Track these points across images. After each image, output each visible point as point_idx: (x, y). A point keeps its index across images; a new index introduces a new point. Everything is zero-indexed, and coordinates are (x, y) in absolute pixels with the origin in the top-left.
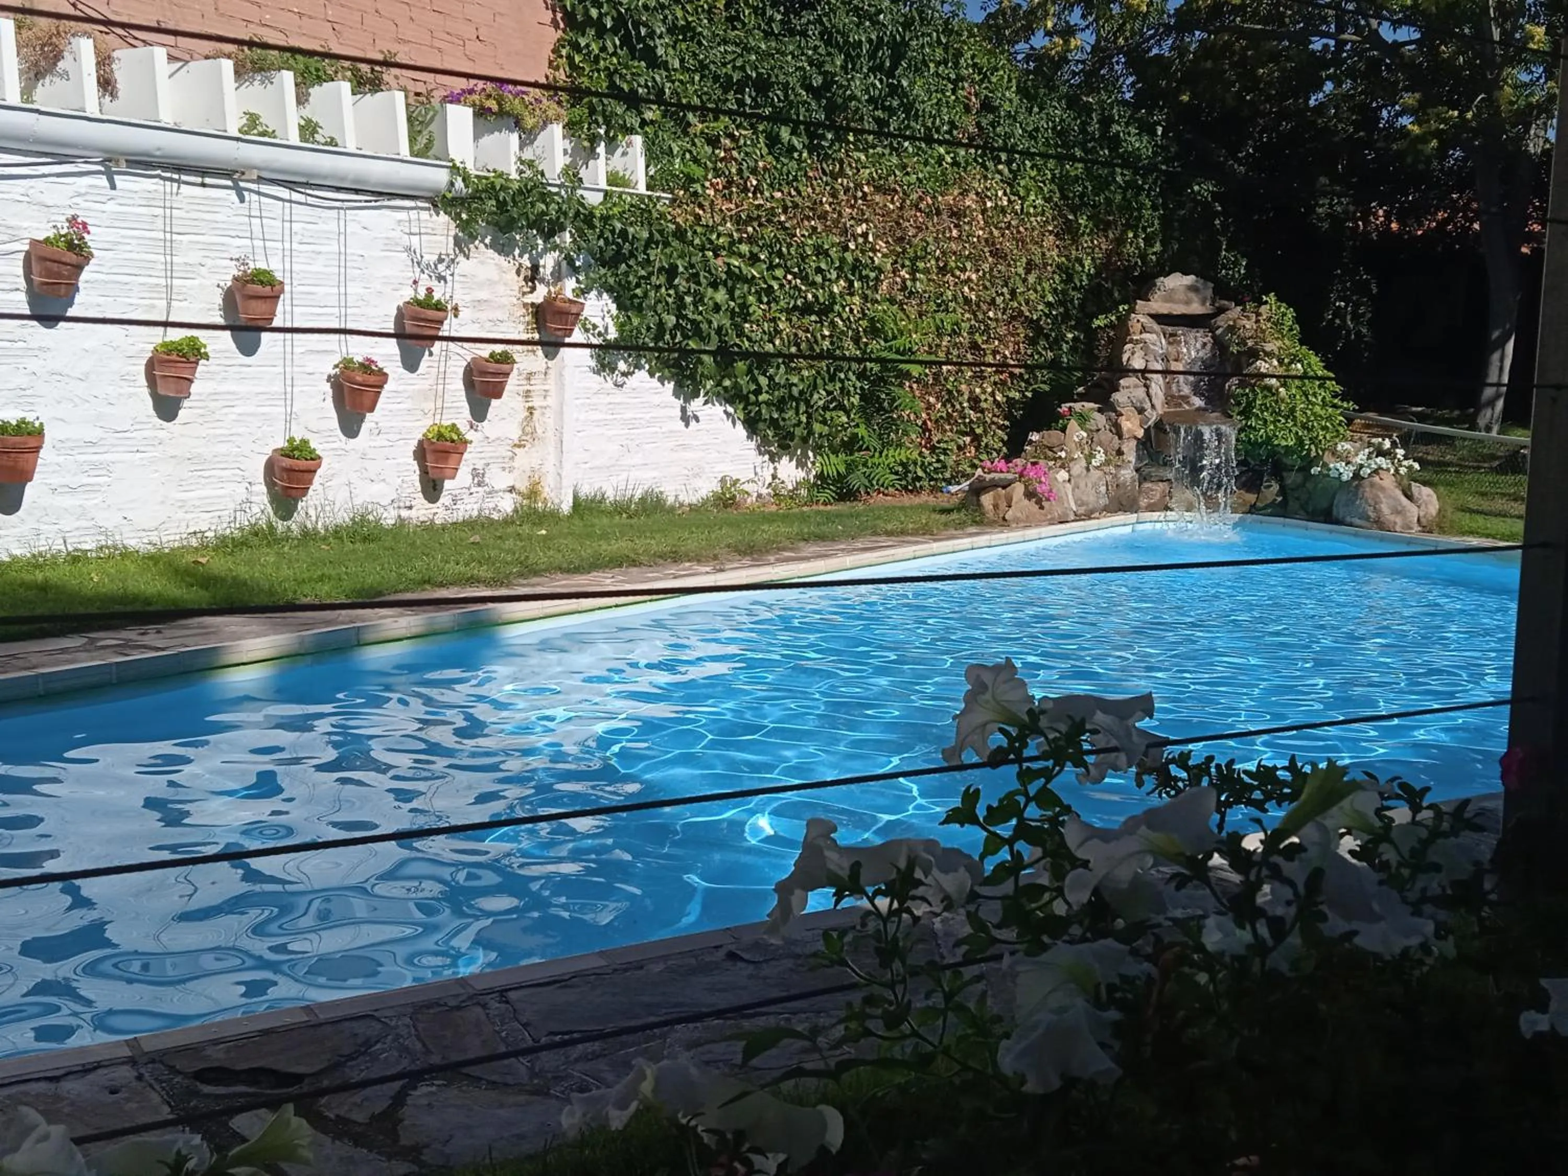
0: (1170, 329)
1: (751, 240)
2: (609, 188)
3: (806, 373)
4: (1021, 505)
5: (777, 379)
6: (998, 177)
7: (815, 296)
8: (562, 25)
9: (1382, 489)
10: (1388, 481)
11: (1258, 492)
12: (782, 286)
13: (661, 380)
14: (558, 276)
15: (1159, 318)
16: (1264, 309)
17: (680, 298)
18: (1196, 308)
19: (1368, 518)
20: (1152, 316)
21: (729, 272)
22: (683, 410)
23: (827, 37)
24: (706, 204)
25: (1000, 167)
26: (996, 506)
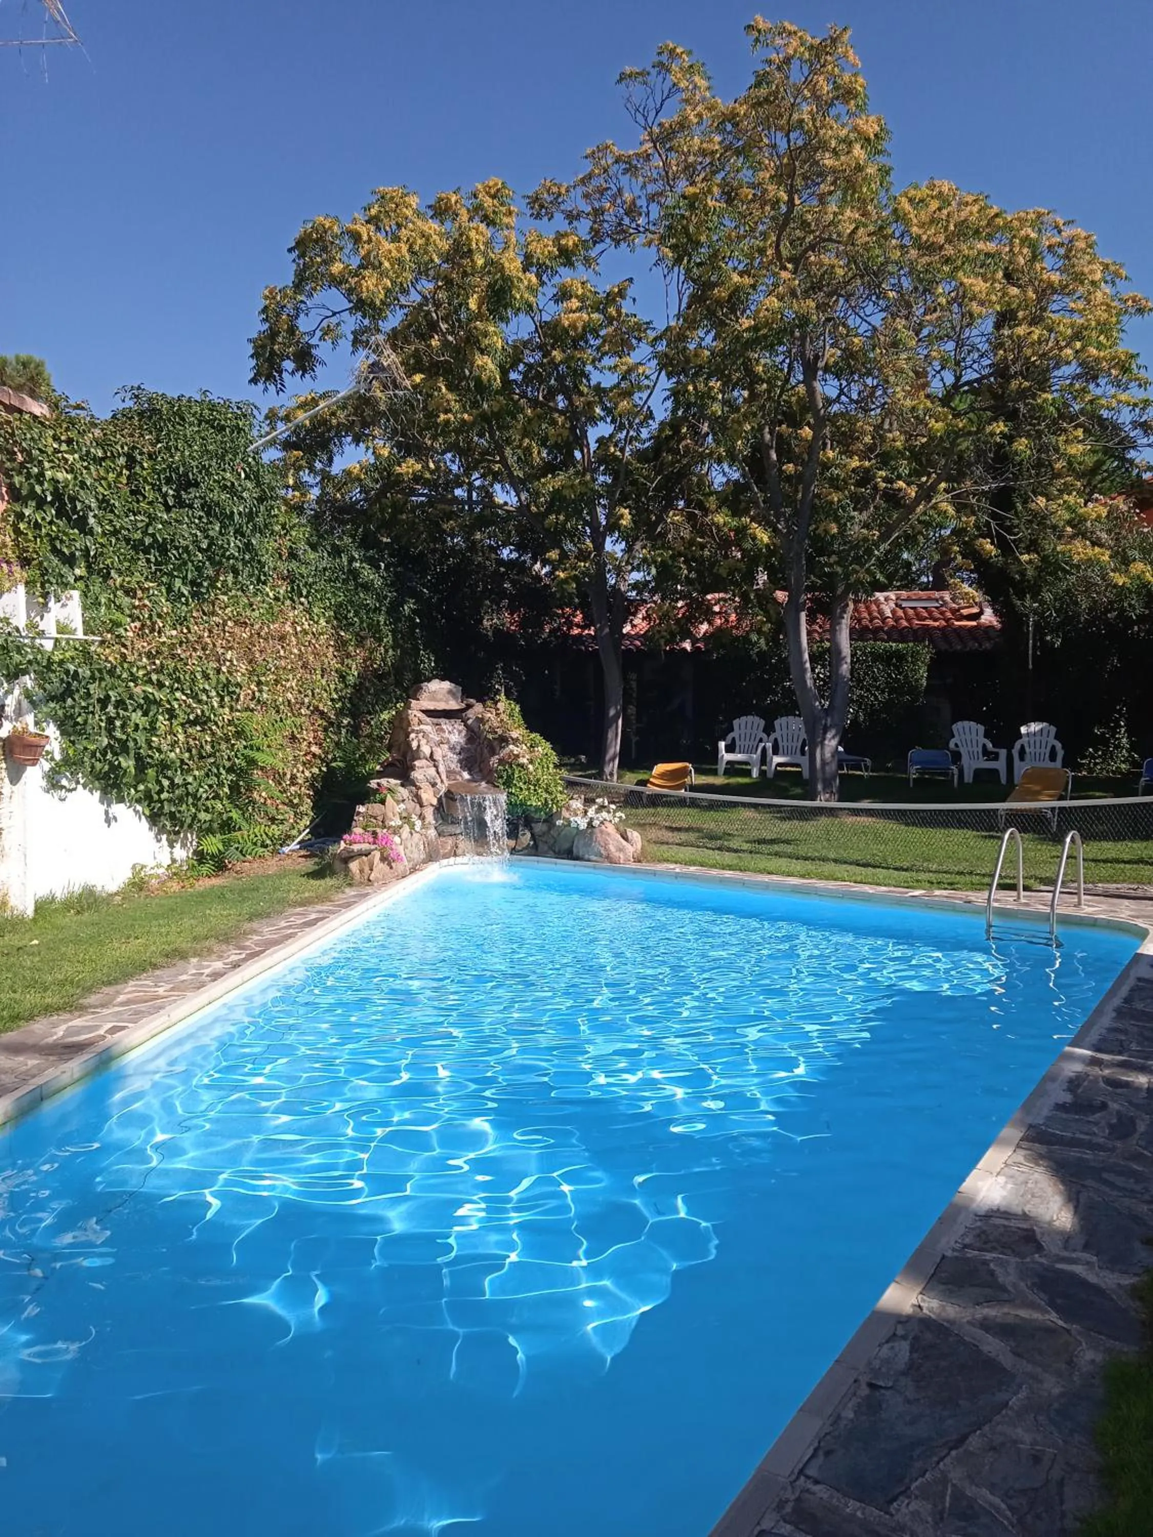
0: (435, 720)
1: (159, 671)
2: (59, 636)
3: (197, 773)
4: (380, 867)
5: (176, 781)
6: (301, 607)
7: (203, 711)
8: (6, 498)
9: (609, 834)
10: (611, 829)
11: (516, 838)
12: (180, 705)
13: (91, 791)
14: (19, 713)
15: (430, 713)
16: (500, 705)
17: (111, 721)
18: (454, 705)
19: (601, 855)
20: (423, 711)
21: (146, 698)
22: (107, 813)
23: (208, 508)
24: (128, 643)
25: (302, 600)
26: (362, 871)
